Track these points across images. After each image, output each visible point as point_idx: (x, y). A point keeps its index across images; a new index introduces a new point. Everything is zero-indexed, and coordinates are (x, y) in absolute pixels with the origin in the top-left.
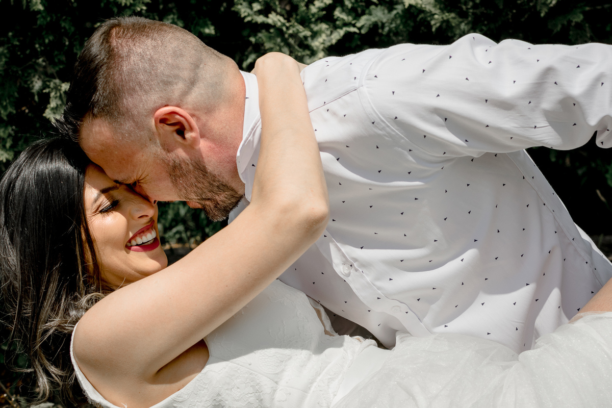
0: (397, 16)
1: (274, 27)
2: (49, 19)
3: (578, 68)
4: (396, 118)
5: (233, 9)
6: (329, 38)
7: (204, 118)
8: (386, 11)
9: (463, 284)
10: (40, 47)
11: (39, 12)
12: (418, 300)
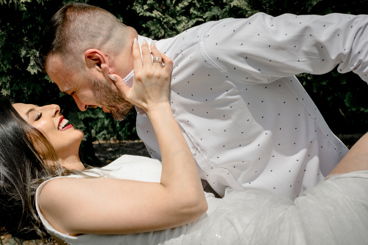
0: (226, 11)
1: (156, 18)
2: (29, 15)
3: (324, 27)
4: (218, 58)
5: (132, 8)
6: (187, 24)
7: (112, 58)
8: (220, 9)
9: (259, 159)
10: (25, 32)
11: (24, 11)
12: (234, 167)
